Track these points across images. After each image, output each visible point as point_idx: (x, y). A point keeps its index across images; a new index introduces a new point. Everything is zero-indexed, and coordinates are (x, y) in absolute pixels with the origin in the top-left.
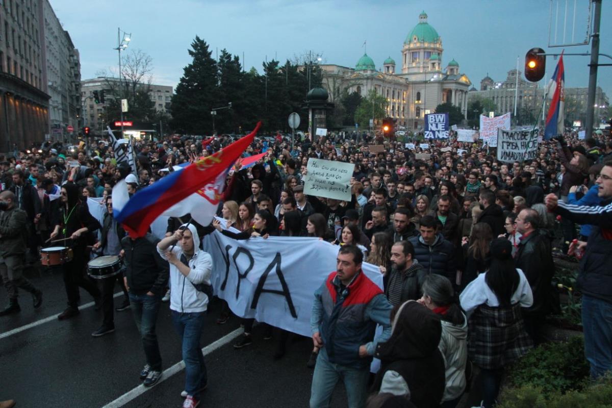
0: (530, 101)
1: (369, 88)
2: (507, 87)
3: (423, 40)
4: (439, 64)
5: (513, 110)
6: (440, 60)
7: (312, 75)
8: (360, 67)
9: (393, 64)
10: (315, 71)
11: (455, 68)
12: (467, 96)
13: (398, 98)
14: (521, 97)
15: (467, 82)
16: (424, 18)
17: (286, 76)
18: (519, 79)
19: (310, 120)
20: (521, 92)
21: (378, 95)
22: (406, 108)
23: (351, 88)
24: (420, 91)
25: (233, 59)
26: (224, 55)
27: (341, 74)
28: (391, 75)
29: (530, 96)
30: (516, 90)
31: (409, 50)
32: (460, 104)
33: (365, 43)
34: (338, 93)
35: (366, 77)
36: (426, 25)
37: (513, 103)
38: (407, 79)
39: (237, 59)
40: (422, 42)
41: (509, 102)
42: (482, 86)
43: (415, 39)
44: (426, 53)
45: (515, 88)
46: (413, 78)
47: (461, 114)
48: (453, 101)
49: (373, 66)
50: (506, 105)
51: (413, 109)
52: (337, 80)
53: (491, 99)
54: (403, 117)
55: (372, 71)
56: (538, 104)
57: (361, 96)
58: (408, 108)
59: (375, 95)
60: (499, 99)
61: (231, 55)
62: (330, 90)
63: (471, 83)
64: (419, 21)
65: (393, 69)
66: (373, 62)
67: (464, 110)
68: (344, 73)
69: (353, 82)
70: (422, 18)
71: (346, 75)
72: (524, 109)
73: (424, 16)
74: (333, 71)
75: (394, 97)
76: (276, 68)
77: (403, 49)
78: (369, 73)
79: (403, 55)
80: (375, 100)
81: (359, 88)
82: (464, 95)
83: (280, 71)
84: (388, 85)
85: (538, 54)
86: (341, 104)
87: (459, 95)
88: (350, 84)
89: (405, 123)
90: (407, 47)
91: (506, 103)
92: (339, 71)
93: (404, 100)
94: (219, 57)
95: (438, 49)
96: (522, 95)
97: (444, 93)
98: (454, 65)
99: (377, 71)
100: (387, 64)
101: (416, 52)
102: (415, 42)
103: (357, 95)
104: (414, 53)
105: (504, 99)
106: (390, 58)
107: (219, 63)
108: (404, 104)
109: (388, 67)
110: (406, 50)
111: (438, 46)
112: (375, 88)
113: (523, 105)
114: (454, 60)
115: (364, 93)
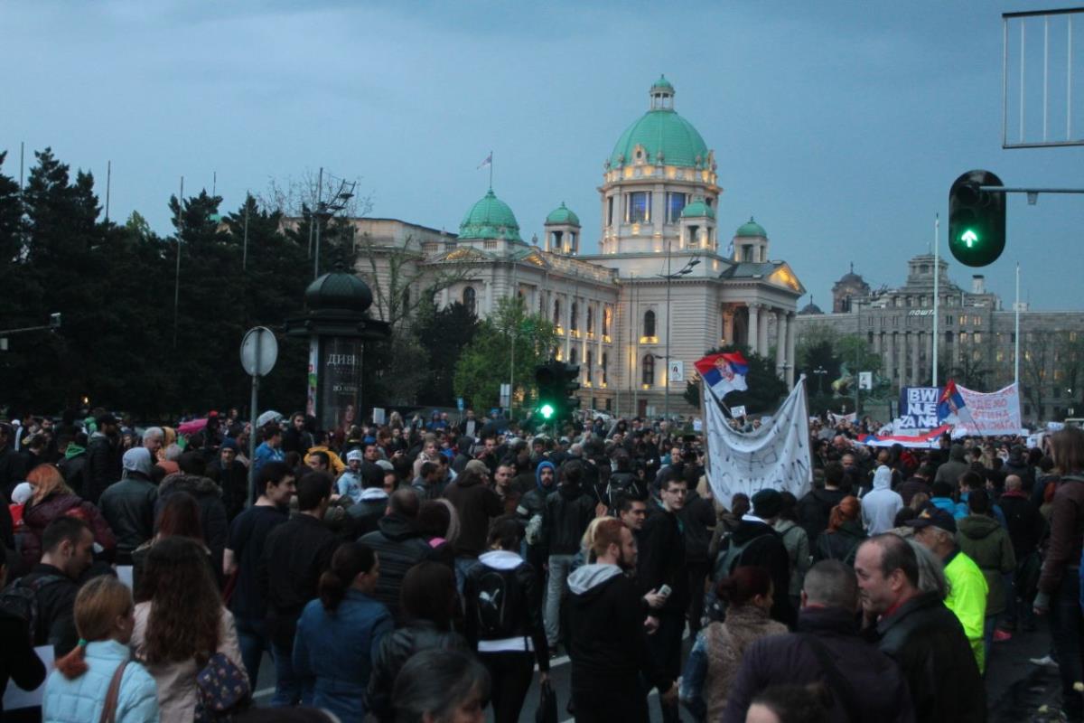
0: (975, 348)
1: (500, 292)
2: (908, 304)
3: (662, 159)
4: (709, 229)
5: (927, 372)
6: (711, 218)
7: (324, 244)
8: (475, 230)
9: (574, 225)
10: (333, 232)
11: (756, 243)
12: (793, 326)
13: (589, 328)
14: (949, 335)
15: (791, 286)
16: (666, 95)
17: (241, 244)
18: (940, 281)
19: (314, 370)
20: (949, 320)
21: (527, 314)
22: (612, 357)
23: (445, 291)
24: (655, 309)
25: (72, 181)
26: (45, 167)
27: (415, 248)
28: (568, 257)
29: (977, 332)
30: (935, 313)
31: (621, 185)
32: (773, 351)
33: (490, 160)
34: (406, 304)
35: (490, 259)
36: (672, 115)
37: (928, 352)
38: (615, 270)
39: (86, 181)
40: (660, 163)
41: (915, 349)
42: (836, 301)
43: (639, 154)
44: (670, 197)
45: (931, 307)
46: (631, 270)
47: (776, 378)
48: (752, 340)
49: (514, 227)
50: (908, 358)
51: (632, 361)
52: (403, 267)
53: (865, 338)
54: (602, 385)
55: (510, 242)
56: (999, 357)
57: (476, 317)
58: (619, 356)
59: (519, 314)
60: (888, 339)
61: (67, 168)
62: (380, 295)
63: (803, 291)
64: (649, 103)
65: (575, 243)
66: (512, 216)
67: (785, 369)
68: (423, 245)
69: (453, 272)
70: (658, 95)
71: (432, 253)
72: (959, 370)
73: (665, 91)
74: (391, 239)
75: (578, 322)
76: (213, 217)
77: (602, 183)
78: (500, 248)
79: (603, 200)
80: (518, 330)
81: (469, 294)
82: (783, 324)
83: (227, 228)
84: (557, 287)
85: (982, 188)
86: (415, 339)
87: (770, 323)
88: (443, 280)
89: (609, 401)
90: (615, 177)
91: (909, 351)
92: (409, 240)
93: (605, 333)
94: (28, 174)
95: (704, 187)
96: (954, 328)
97: (726, 316)
98: (753, 236)
99: (526, 245)
100: (557, 224)
101: (643, 193)
102: (640, 163)
103: (463, 312)
104: (636, 196)
105: (902, 339)
106: (563, 207)
107: (27, 191)
108: (605, 346)
109: (559, 235)
110: (614, 186)
111: (705, 177)
112: (520, 294)
113: (956, 359)
114: (752, 222)
115: (486, 306)
